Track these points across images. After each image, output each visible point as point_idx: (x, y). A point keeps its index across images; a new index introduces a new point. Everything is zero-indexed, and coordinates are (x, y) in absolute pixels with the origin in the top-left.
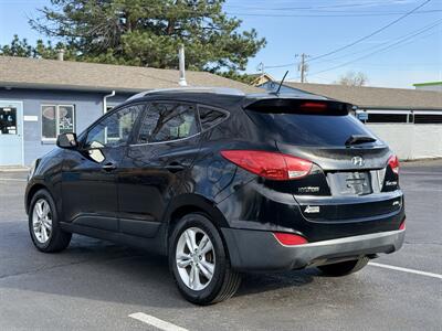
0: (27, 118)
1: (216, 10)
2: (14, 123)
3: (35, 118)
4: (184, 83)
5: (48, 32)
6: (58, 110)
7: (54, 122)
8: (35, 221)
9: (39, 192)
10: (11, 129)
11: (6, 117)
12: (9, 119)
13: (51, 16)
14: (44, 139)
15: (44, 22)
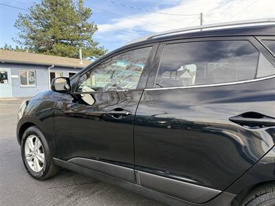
0: (13, 76)
1: (90, 38)
2: (6, 78)
3: (17, 76)
4: (81, 63)
5: (20, 43)
6: (27, 73)
7: (26, 78)
8: (27, 152)
9: (31, 129)
10: (5, 81)
11: (2, 76)
12: (4, 76)
13: (22, 36)
14: (22, 86)
15: (18, 39)
